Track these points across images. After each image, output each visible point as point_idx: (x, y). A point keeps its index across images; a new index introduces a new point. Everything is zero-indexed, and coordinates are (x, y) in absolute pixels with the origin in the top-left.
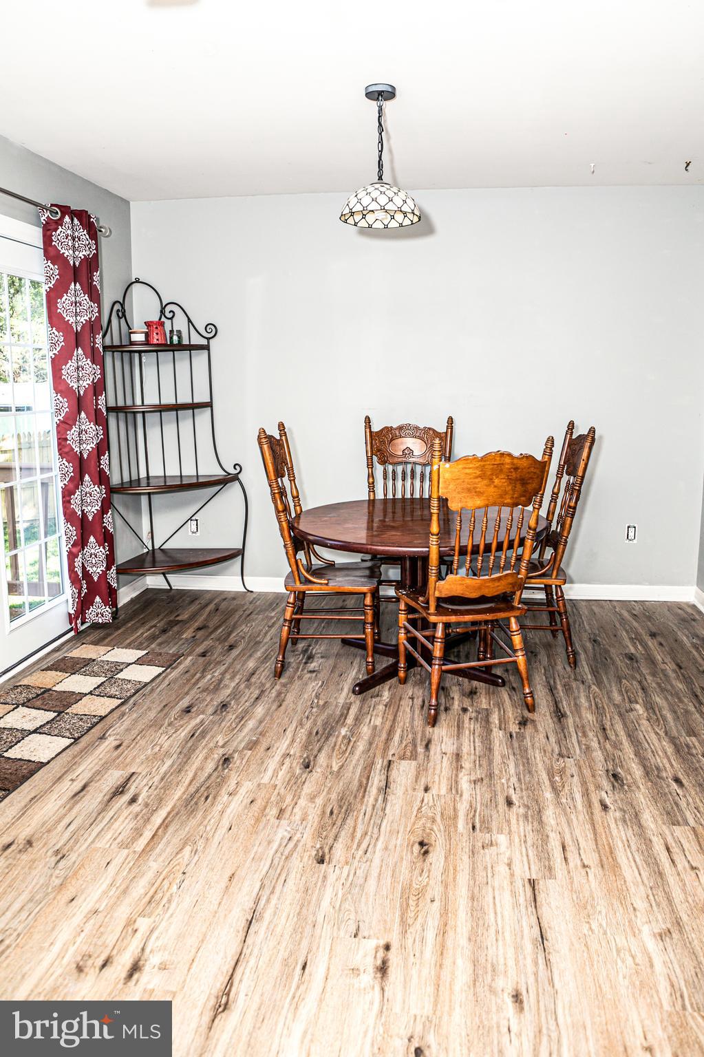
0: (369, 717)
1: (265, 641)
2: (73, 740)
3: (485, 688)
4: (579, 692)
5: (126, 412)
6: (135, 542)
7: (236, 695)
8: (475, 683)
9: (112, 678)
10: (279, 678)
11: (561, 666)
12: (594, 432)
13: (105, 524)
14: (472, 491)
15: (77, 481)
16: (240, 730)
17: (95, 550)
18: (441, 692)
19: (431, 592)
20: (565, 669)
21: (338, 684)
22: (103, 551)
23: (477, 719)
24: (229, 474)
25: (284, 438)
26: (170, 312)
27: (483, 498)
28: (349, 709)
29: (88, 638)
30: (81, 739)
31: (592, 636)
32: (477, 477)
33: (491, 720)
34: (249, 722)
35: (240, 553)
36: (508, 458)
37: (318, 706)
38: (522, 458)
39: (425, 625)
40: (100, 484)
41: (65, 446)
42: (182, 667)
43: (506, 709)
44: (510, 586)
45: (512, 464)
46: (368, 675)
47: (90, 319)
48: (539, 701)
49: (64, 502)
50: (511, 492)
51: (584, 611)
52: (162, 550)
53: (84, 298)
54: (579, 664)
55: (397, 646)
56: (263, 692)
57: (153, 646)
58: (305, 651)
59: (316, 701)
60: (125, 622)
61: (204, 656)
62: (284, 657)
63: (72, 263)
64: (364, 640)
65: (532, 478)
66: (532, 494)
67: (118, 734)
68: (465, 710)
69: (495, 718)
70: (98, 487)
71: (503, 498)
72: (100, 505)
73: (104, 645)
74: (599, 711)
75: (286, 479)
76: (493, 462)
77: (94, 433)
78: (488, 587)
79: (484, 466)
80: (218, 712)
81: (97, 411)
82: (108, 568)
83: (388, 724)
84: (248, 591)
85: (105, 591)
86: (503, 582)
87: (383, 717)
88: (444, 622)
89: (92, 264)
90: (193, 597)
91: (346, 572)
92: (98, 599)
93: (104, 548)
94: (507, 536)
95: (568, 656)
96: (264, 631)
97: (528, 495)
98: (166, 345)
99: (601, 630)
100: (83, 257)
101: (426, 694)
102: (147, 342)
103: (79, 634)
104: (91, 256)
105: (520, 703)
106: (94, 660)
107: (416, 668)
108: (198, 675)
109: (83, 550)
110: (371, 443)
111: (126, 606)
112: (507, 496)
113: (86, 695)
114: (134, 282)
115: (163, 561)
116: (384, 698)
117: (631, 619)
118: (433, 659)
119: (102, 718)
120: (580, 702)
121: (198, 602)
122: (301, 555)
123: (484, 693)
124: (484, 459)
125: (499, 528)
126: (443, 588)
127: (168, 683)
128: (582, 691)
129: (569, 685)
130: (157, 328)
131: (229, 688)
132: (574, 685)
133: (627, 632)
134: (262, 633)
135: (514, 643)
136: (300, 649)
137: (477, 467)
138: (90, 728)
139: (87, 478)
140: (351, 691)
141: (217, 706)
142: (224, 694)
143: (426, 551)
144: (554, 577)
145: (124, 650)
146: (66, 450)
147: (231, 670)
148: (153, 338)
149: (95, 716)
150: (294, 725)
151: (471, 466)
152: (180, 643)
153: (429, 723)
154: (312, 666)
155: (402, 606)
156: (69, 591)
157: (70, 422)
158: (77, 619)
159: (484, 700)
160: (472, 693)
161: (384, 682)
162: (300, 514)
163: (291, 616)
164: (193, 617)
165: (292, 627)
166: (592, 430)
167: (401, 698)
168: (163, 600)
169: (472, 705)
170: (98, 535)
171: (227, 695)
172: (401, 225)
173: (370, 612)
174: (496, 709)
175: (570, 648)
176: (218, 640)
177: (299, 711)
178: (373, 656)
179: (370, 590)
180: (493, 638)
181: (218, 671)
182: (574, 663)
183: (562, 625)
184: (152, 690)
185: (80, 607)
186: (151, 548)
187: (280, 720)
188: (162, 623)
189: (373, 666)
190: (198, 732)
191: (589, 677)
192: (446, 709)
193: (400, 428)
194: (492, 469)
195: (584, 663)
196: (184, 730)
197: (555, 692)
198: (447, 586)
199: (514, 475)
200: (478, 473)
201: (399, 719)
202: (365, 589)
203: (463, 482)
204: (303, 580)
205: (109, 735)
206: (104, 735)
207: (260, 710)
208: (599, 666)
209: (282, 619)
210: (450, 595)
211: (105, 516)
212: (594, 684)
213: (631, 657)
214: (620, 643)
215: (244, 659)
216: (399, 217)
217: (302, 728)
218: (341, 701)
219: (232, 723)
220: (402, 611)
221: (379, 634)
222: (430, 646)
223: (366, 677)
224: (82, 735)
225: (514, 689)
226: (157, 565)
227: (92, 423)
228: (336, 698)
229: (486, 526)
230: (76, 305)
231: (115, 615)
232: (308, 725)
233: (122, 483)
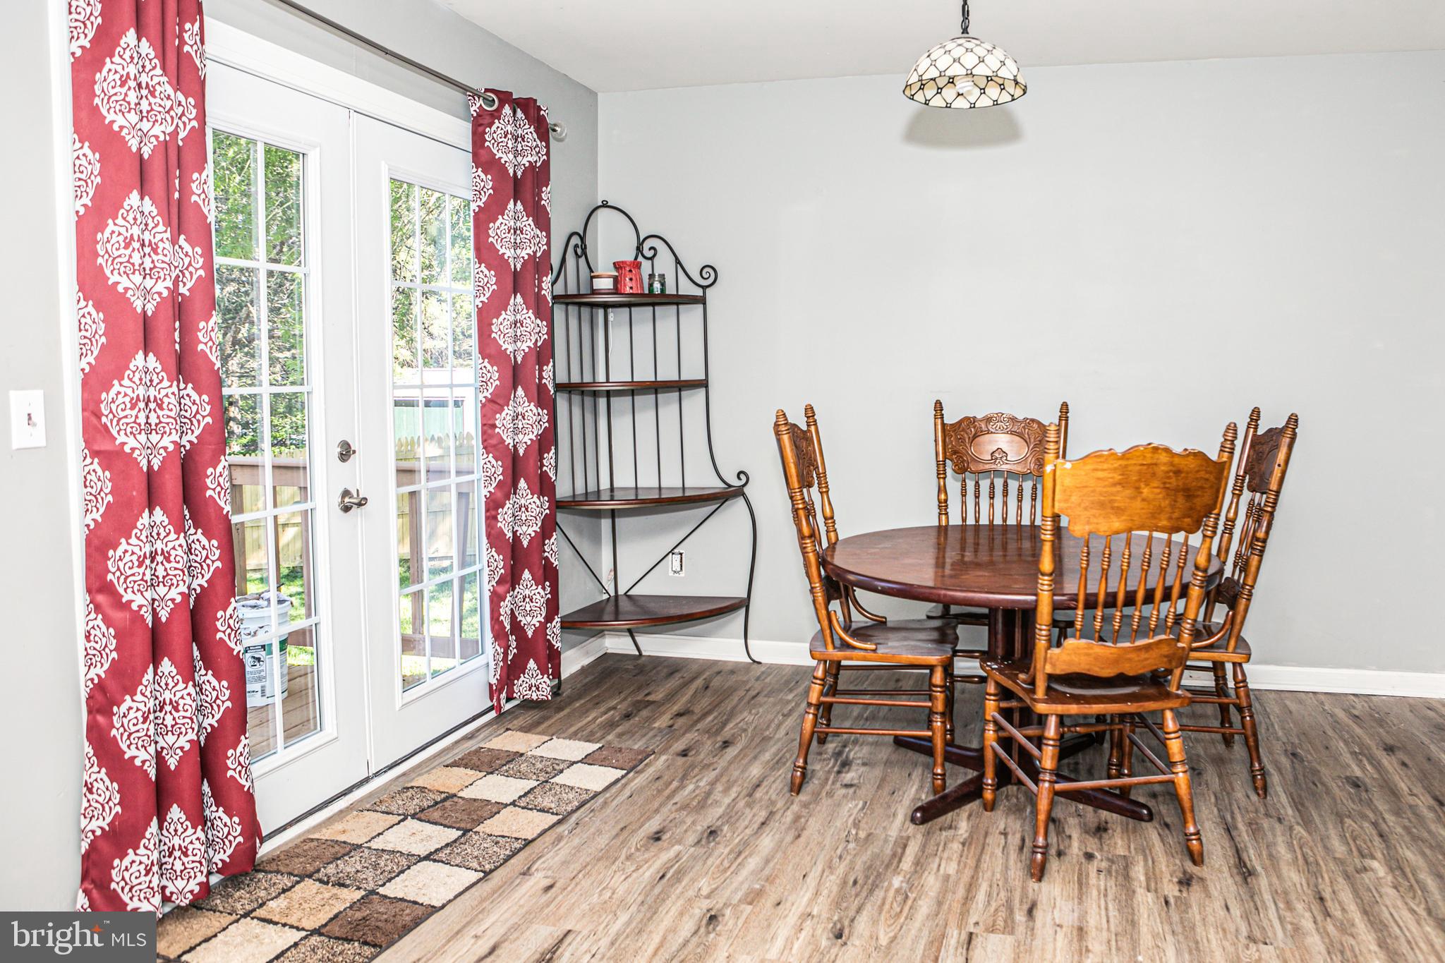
0: (937, 860)
1: (777, 736)
2: (482, 875)
3: (1121, 824)
4: (1275, 836)
5: (583, 393)
6: (591, 584)
7: (731, 817)
8: (1104, 814)
9: (547, 782)
10: (798, 794)
11: (1241, 791)
12: (1296, 421)
13: (546, 554)
14: (1107, 506)
15: (508, 487)
16: (736, 872)
17: (531, 592)
18: (1051, 827)
19: (1039, 665)
20: (1248, 797)
21: (889, 807)
22: (542, 593)
23: (1109, 872)
24: (730, 486)
25: (813, 428)
26: (650, 249)
27: (1124, 518)
28: (905, 846)
29: (515, 722)
30: (495, 874)
31: (1289, 748)
32: (1114, 485)
33: (1132, 874)
34: (750, 860)
35: (742, 604)
36: (1164, 454)
37: (857, 839)
38: (1188, 455)
39: (1027, 717)
40: (542, 493)
41: (492, 436)
42: (651, 770)
43: (1155, 857)
44: (1165, 659)
45: (1172, 464)
46: (935, 794)
47: (535, 253)
48: (1211, 847)
49: (487, 518)
50: (1168, 509)
51: (1273, 708)
52: (629, 597)
53: (528, 223)
54: (1270, 790)
55: (981, 750)
56: (772, 813)
57: (610, 737)
58: (838, 754)
59: (854, 832)
60: (571, 700)
61: (685, 755)
62: (805, 762)
63: (511, 172)
64: (930, 739)
65: (1202, 488)
66: (1202, 514)
67: (549, 869)
68: (1089, 856)
69: (1138, 872)
70: (539, 498)
71: (1155, 518)
72: (539, 525)
73: (539, 733)
74: (1310, 867)
75: (814, 490)
76: (1141, 462)
77: (535, 418)
78: (1130, 660)
79: (1126, 466)
80: (704, 842)
81: (541, 388)
82: (549, 618)
83: (968, 873)
84: (754, 661)
85: (543, 652)
86: (1154, 654)
87: (959, 862)
88: (1060, 713)
89: (539, 175)
90: (673, 667)
91: (903, 634)
92: (532, 664)
93: (544, 589)
94: (1161, 580)
95: (1254, 777)
96: (776, 721)
97: (1195, 517)
98: (643, 295)
99: (1303, 738)
100: (527, 165)
101: (1027, 828)
102: (616, 291)
103: (501, 715)
104: (538, 164)
105: (1179, 849)
106: (522, 755)
107: (1010, 787)
108: (675, 784)
109: (513, 590)
110: (944, 441)
111: (573, 677)
112: (1164, 516)
113: (506, 805)
114: (600, 207)
115: (628, 613)
116: (960, 832)
117: (1351, 723)
118: (1039, 773)
119: (528, 843)
120: (1279, 852)
121: (678, 675)
122: (835, 605)
123: (1119, 830)
124: (1127, 456)
125: (1149, 566)
126: (1058, 660)
127: (629, 794)
128: (1279, 833)
129: (1257, 824)
130: (630, 271)
131: (721, 806)
132: (1266, 823)
133: (1346, 742)
134: (773, 726)
135: (1171, 752)
136: (830, 751)
137: (1115, 469)
138: (509, 858)
139: (522, 484)
140: (909, 818)
141: (702, 833)
142: (712, 816)
143: (1032, 601)
144: (1231, 649)
145: (567, 742)
146: (493, 441)
147: (724, 779)
148: (625, 286)
149: (517, 839)
150: (819, 867)
151: (1105, 466)
152: (651, 734)
153: (1032, 875)
154: (849, 777)
155: (991, 688)
156: (491, 649)
157: (500, 401)
158: (500, 692)
159: (1120, 842)
160: (1100, 830)
161: (959, 807)
162: (835, 543)
163: (818, 699)
164: (671, 697)
165: (819, 715)
166: (1293, 420)
167: (986, 834)
168: (627, 671)
169: (1101, 850)
170: (536, 569)
171: (718, 816)
172: (996, 103)
173: (940, 696)
174: (1141, 858)
175: (1257, 765)
176: (708, 732)
177: (827, 847)
178: (943, 766)
179: (942, 661)
180: (1133, 743)
181: (705, 780)
182: (1262, 788)
183: (1244, 727)
184: (605, 803)
185: (505, 675)
186: (612, 594)
187: (797, 859)
188: (625, 704)
189: (944, 780)
190: (671, 872)
191: (1290, 812)
192: (1060, 854)
193: (988, 420)
194: (1140, 472)
195: (1279, 789)
196: (650, 866)
197: (1234, 833)
198: (1065, 657)
199: (1174, 482)
200: (1118, 477)
201: (984, 866)
202: (933, 659)
203: (1093, 491)
204: (838, 643)
205: (537, 870)
206: (529, 868)
207: (766, 842)
208: (1303, 794)
209: (804, 705)
210: (1069, 671)
211: (547, 541)
212: (1298, 824)
213: (1356, 784)
214: (1336, 759)
215: (744, 762)
216: (993, 91)
217: (832, 873)
218: (893, 833)
219: (723, 860)
220: (990, 695)
221: (952, 731)
222: (1035, 751)
223: (931, 798)
224: (497, 868)
225: (1167, 825)
226: (621, 617)
227: (532, 404)
228: (884, 828)
229: (1129, 563)
230: (515, 232)
231: (557, 691)
232: (841, 869)
233: (574, 495)
